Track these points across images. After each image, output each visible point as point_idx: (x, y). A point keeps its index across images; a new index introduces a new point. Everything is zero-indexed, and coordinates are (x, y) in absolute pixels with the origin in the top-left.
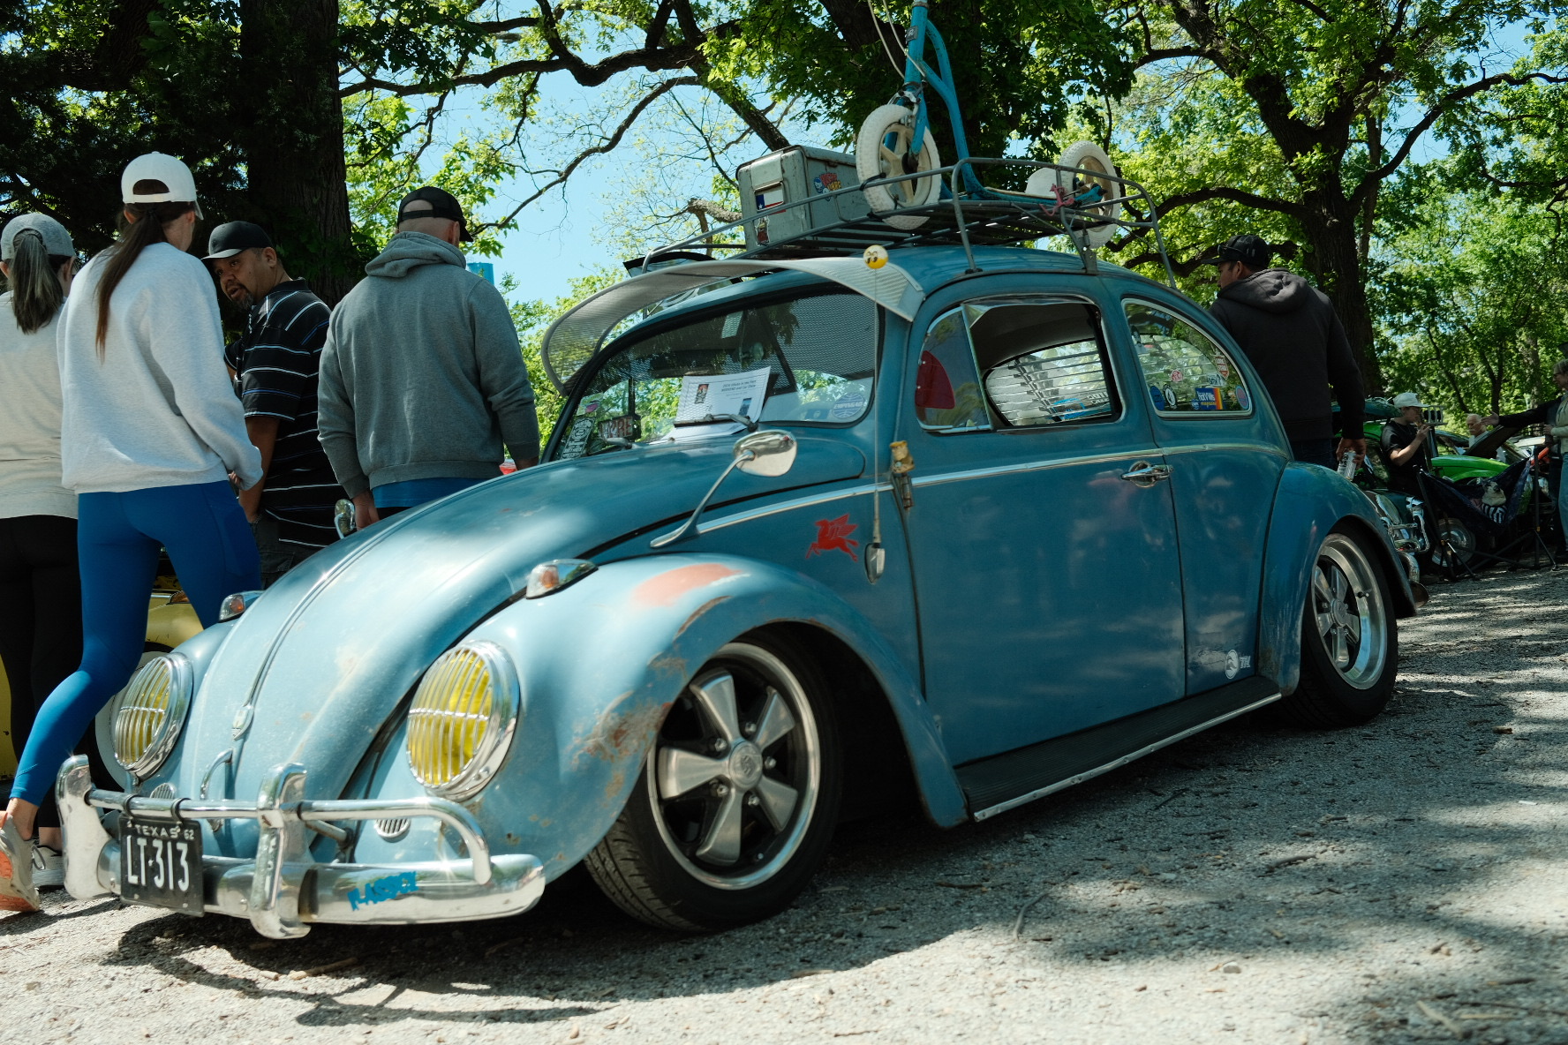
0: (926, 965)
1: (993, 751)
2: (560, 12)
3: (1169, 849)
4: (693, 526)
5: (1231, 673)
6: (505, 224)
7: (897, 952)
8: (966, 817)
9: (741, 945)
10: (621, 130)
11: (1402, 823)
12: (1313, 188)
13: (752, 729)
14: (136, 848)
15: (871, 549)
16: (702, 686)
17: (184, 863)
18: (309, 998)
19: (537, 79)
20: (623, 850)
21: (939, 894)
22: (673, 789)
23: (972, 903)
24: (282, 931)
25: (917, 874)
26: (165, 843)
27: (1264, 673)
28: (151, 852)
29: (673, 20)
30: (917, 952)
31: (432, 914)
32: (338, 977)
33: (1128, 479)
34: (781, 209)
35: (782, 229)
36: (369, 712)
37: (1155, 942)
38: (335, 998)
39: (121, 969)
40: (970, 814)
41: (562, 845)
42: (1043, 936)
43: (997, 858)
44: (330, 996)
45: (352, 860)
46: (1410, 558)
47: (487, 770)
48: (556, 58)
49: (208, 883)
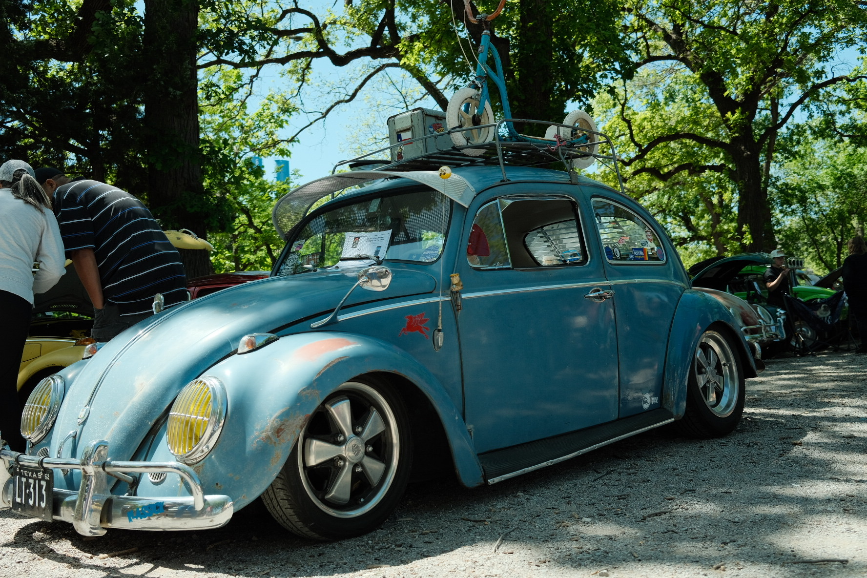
0: (441, 564)
1: (503, 446)
2: (325, 26)
3: (593, 504)
4: (335, 317)
5: (646, 406)
6: (292, 140)
7: (427, 556)
8: (483, 482)
9: (345, 549)
10: (356, 91)
11: (725, 494)
12: (737, 135)
13: (360, 429)
14: (20, 482)
15: (436, 332)
16: (332, 405)
17: (44, 492)
18: (105, 569)
19: (311, 61)
20: (281, 494)
21: (461, 525)
22: (313, 461)
23: (477, 530)
24: (90, 532)
25: (453, 513)
26: (35, 480)
27: (665, 407)
28: (28, 486)
29: (386, 32)
30: (438, 557)
31: (174, 526)
32: (124, 558)
33: (589, 297)
34: (409, 142)
35: (411, 153)
36: (149, 413)
37: (568, 557)
38: (120, 570)
39: (10, 549)
40: (486, 480)
41: (245, 491)
42: (510, 551)
43: (499, 505)
44: (118, 568)
45: (135, 494)
46: (756, 345)
47: (208, 447)
48: (321, 50)
49: (56, 502)
